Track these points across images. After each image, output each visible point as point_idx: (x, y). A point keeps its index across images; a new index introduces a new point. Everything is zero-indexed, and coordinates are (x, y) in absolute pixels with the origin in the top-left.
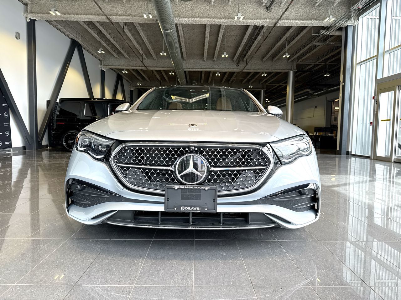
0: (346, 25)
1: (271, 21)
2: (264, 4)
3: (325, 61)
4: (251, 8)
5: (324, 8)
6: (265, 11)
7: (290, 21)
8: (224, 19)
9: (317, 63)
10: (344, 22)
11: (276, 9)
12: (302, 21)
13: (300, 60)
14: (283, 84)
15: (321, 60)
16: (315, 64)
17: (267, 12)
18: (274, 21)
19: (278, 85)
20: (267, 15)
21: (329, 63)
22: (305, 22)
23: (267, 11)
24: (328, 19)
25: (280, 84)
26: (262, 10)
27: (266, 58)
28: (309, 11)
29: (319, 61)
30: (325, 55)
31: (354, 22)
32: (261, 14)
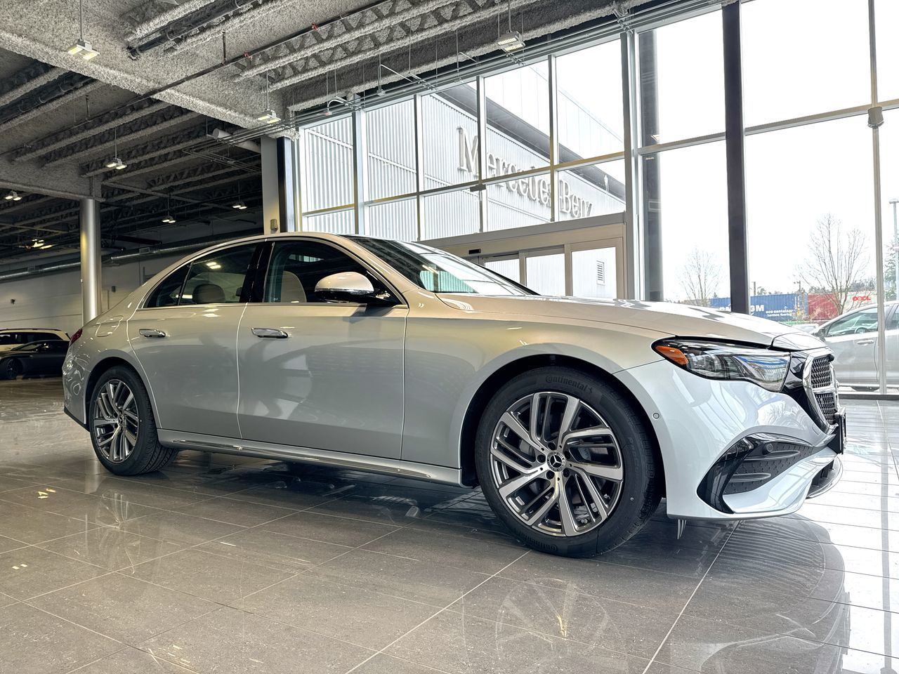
0: (281, 135)
1: (144, 82)
2: (130, 39)
3: (171, 189)
4: (91, 35)
5: (242, 90)
6: (126, 54)
7: (184, 97)
8: (20, 35)
9: (149, 192)
10: (279, 130)
11: (151, 58)
12: (208, 105)
13: (114, 179)
14: (24, 225)
15: (162, 187)
16: (144, 192)
17: (129, 57)
18: (152, 85)
19: (8, 226)
20: (129, 64)
21: (176, 195)
22: (213, 107)
23: (129, 54)
24: (268, 117)
25: (17, 225)
26: (119, 48)
27: (30, 156)
28: (216, 86)
29: (157, 188)
30: (172, 178)
31: (295, 134)
32: (116, 58)
